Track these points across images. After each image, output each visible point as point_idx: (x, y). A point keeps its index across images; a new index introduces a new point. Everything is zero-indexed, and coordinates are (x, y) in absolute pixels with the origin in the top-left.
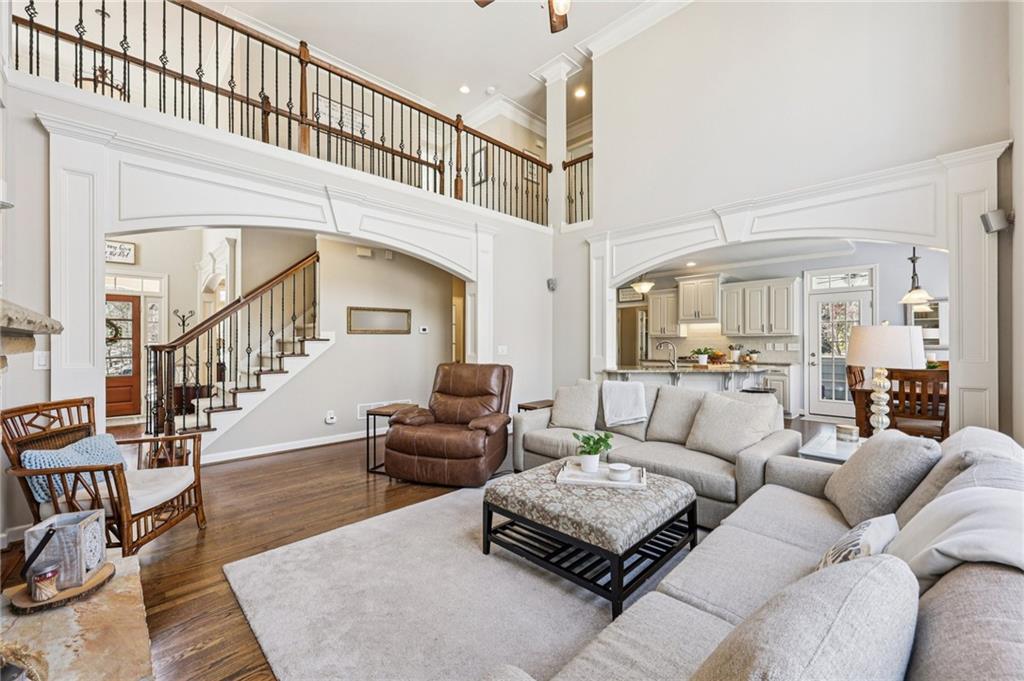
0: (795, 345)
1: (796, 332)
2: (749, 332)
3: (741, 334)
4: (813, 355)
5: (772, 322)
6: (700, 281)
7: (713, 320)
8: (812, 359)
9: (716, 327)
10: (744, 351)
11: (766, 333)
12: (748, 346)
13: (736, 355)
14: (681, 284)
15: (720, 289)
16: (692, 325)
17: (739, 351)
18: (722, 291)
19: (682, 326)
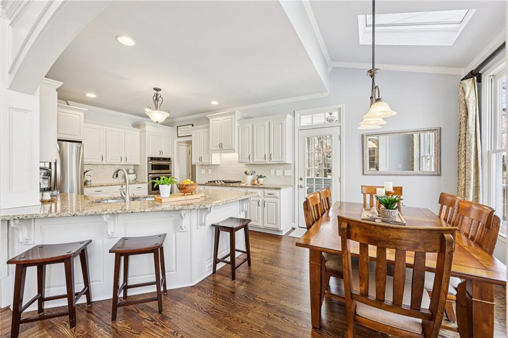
0: (289, 171)
1: (288, 160)
2: (256, 160)
3: (252, 162)
4: (301, 179)
5: (272, 153)
6: (223, 118)
7: (231, 150)
8: (301, 183)
9: (234, 156)
11: (267, 162)
12: (258, 172)
13: (250, 178)
14: (211, 120)
15: (237, 125)
16: (219, 154)
17: (252, 176)
18: (238, 127)
19: (213, 155)
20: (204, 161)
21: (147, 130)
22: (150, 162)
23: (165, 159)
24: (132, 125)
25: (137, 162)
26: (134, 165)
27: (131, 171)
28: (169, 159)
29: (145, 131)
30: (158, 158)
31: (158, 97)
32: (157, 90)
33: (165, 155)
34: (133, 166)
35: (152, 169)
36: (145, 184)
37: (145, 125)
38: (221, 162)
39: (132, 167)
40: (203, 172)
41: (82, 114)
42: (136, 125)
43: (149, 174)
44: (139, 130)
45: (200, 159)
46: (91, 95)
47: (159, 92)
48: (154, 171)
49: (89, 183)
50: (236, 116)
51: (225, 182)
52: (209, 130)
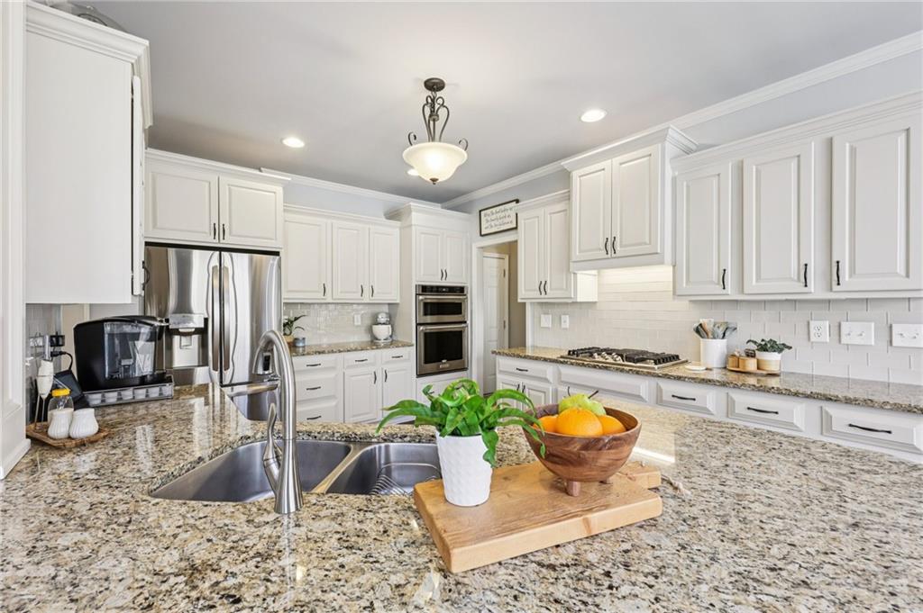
2: (753, 286)
3: (731, 292)
5: (842, 253)
7: (650, 257)
9: (660, 275)
10: (739, 342)
11: (816, 290)
12: (752, 328)
13: (715, 350)
14: (575, 174)
15: (669, 173)
16: (594, 272)
17: (725, 340)
18: (674, 179)
19: (578, 275)
20: (553, 294)
21: (413, 223)
22: (421, 297)
23: (452, 290)
24: (385, 215)
25: (395, 297)
26: (389, 304)
27: (382, 318)
28: (461, 290)
29: (411, 226)
30: (438, 287)
31: (437, 106)
32: (434, 85)
33: (451, 281)
34: (387, 306)
35: (425, 314)
36: (408, 349)
37: (411, 212)
38: (600, 294)
39: (386, 309)
40: (546, 321)
41: (279, 190)
42: (394, 215)
43: (418, 325)
44: (398, 224)
45: (542, 288)
46: (294, 142)
47: (439, 94)
48: (429, 319)
49: (301, 345)
50: (667, 144)
51: (629, 359)
52: (570, 205)
